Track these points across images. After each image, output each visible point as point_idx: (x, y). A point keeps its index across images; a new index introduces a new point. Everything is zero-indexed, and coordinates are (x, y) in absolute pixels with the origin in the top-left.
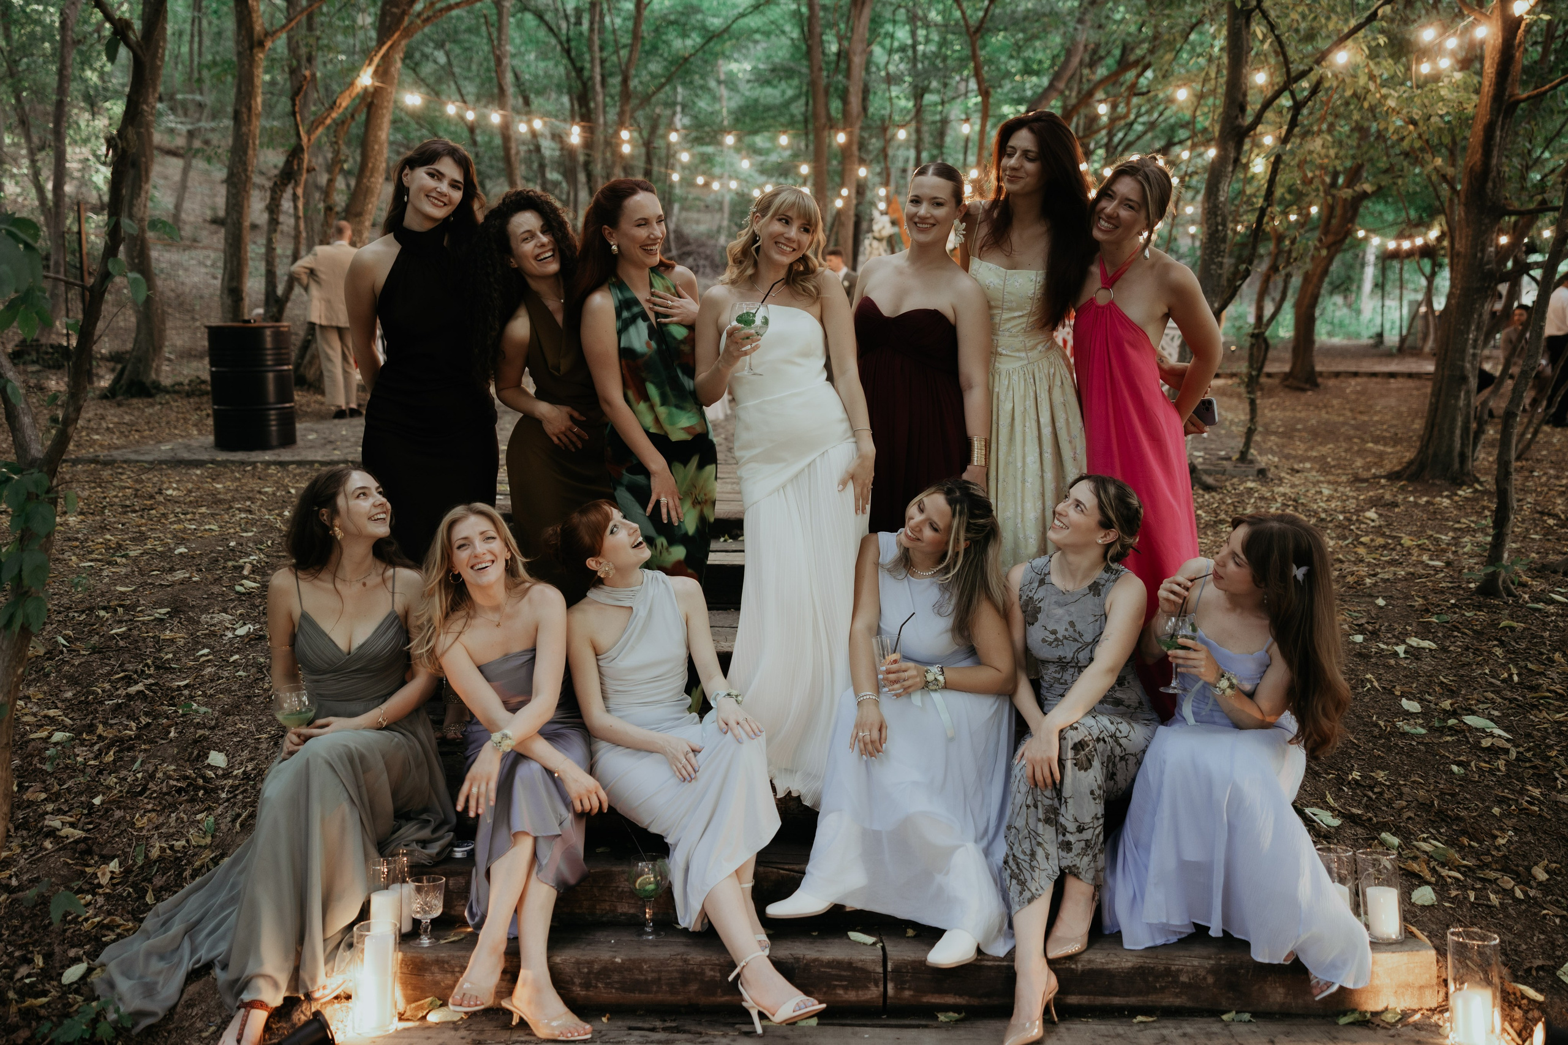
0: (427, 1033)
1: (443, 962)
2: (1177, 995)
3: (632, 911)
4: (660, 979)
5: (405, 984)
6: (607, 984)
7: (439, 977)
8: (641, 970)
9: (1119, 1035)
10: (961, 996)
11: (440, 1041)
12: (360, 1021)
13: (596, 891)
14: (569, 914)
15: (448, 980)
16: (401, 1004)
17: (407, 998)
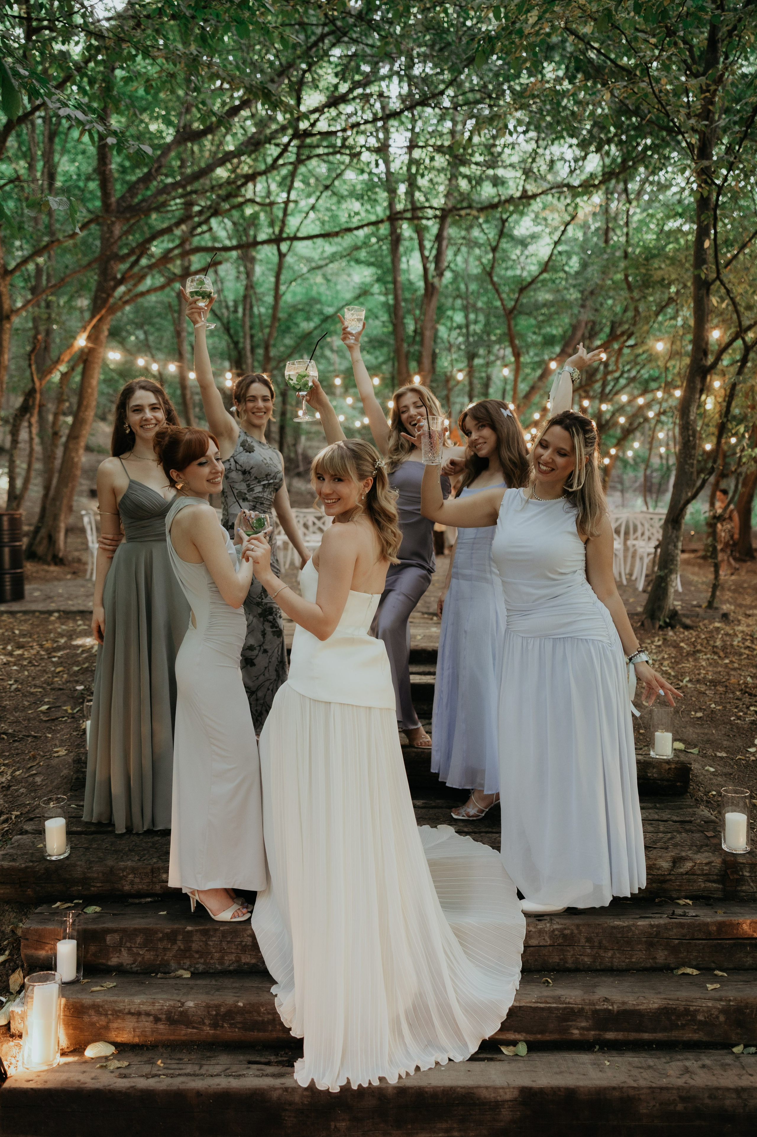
0: (83, 1068)
1: (98, 1006)
2: (695, 1031)
4: (274, 1020)
5: (67, 1024)
6: (231, 1024)
7: (95, 1019)
8: (259, 1013)
9: (650, 1067)
10: (522, 1033)
11: (93, 1075)
12: (29, 1056)
13: (224, 945)
14: (203, 964)
15: (102, 1021)
16: (64, 1043)
17: (69, 1036)
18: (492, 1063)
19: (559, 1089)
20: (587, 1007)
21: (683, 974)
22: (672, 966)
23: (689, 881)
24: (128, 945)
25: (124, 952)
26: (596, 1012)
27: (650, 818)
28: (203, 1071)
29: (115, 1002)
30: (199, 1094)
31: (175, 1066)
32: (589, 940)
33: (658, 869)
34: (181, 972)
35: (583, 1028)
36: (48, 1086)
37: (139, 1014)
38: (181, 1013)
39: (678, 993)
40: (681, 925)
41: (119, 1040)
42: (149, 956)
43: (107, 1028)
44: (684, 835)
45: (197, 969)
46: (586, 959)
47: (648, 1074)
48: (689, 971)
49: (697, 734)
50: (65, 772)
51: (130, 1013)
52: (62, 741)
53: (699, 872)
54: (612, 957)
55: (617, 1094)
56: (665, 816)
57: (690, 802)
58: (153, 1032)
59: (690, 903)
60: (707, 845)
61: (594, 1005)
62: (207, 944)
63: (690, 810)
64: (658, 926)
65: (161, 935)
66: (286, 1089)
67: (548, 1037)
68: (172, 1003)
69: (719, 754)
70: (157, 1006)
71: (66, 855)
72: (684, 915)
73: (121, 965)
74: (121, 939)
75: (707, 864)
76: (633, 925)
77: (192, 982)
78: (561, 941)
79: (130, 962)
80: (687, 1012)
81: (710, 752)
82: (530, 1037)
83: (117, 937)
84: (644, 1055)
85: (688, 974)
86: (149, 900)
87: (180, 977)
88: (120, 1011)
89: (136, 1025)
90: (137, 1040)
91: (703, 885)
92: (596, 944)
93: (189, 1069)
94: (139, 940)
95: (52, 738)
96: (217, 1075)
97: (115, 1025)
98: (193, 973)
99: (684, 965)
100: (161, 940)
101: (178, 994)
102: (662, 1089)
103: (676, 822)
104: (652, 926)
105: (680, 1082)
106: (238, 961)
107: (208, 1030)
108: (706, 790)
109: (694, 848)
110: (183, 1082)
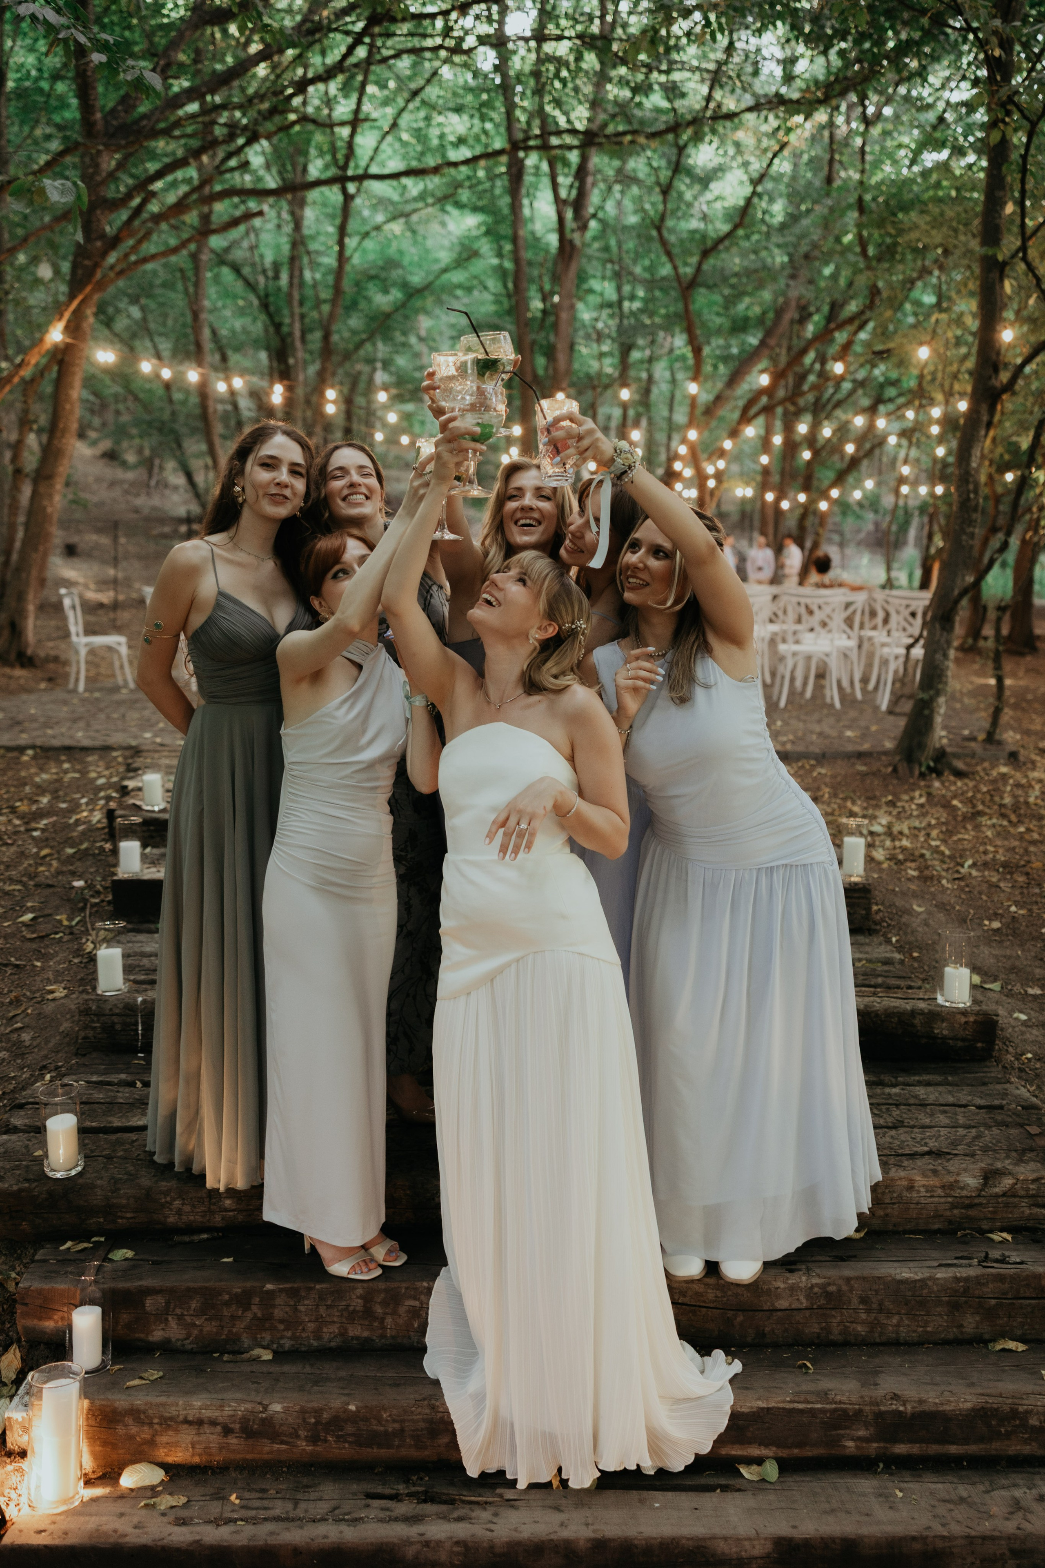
0: (120, 1507)
1: (139, 1411)
2: (1026, 1442)
3: (366, 1334)
4: (402, 1430)
5: (92, 1439)
6: (338, 1437)
7: (134, 1430)
8: (379, 1420)
9: (962, 1500)
10: (767, 1446)
11: (135, 1520)
12: (38, 1487)
13: (322, 1311)
14: (291, 1338)
15: (145, 1433)
16: (88, 1464)
17: (95, 1455)
18: (729, 1495)
19: (833, 1539)
20: (867, 1408)
21: (1003, 1350)
22: (987, 1337)
23: (1007, 1205)
24: (178, 1311)
25: (173, 1323)
26: (879, 1415)
27: (942, 1101)
28: (300, 1512)
29: (164, 1405)
30: (296, 1551)
31: (257, 1503)
32: (864, 1300)
33: (962, 1188)
34: (257, 1351)
35: (860, 1439)
36: (70, 1541)
37: (200, 1423)
38: (263, 1420)
39: (1000, 1384)
40: (1001, 1278)
41: (170, 1460)
42: (210, 1328)
43: (152, 1443)
44: (995, 1131)
45: (282, 1346)
46: (859, 1328)
47: (961, 1512)
48: (1012, 1345)
49: (996, 956)
50: (66, 1026)
51: (186, 1421)
52: (58, 973)
53: (1022, 1193)
54: (898, 1325)
55: (917, 1546)
56: (964, 1096)
57: (995, 1071)
58: (221, 1448)
59: (1009, 1237)
60: (1032, 1150)
61: (878, 1405)
62: (296, 1310)
63: (999, 1087)
64: (967, 1279)
65: (227, 1297)
66: (427, 1544)
67: (809, 1452)
68: (249, 1406)
69: (1030, 991)
70: (228, 1412)
71: (79, 1169)
72: (1003, 1260)
73: (168, 1341)
74: (168, 1303)
75: (1034, 1181)
76: (930, 1278)
77: (275, 1369)
78: (823, 1302)
79: (181, 1337)
80: (1014, 1413)
81: (1018, 988)
82: (783, 1453)
83: (161, 1300)
84: (950, 1478)
85: (1010, 1351)
86: (205, 1236)
87: (257, 1360)
88: (171, 1419)
89: (196, 1439)
90: (197, 1460)
91: (1028, 1212)
92: (875, 1306)
93: (279, 1508)
94: (194, 1304)
95: (43, 969)
96: (323, 1520)
97: (164, 1439)
98: (275, 1353)
99: (1005, 1335)
100: (227, 1304)
101: (257, 1391)
102: (984, 1538)
103: (979, 1107)
104: (957, 1279)
105: (1010, 1527)
106: (343, 1334)
107: (304, 1446)
108: (1019, 1050)
109: (1014, 1154)
110: (272, 1533)
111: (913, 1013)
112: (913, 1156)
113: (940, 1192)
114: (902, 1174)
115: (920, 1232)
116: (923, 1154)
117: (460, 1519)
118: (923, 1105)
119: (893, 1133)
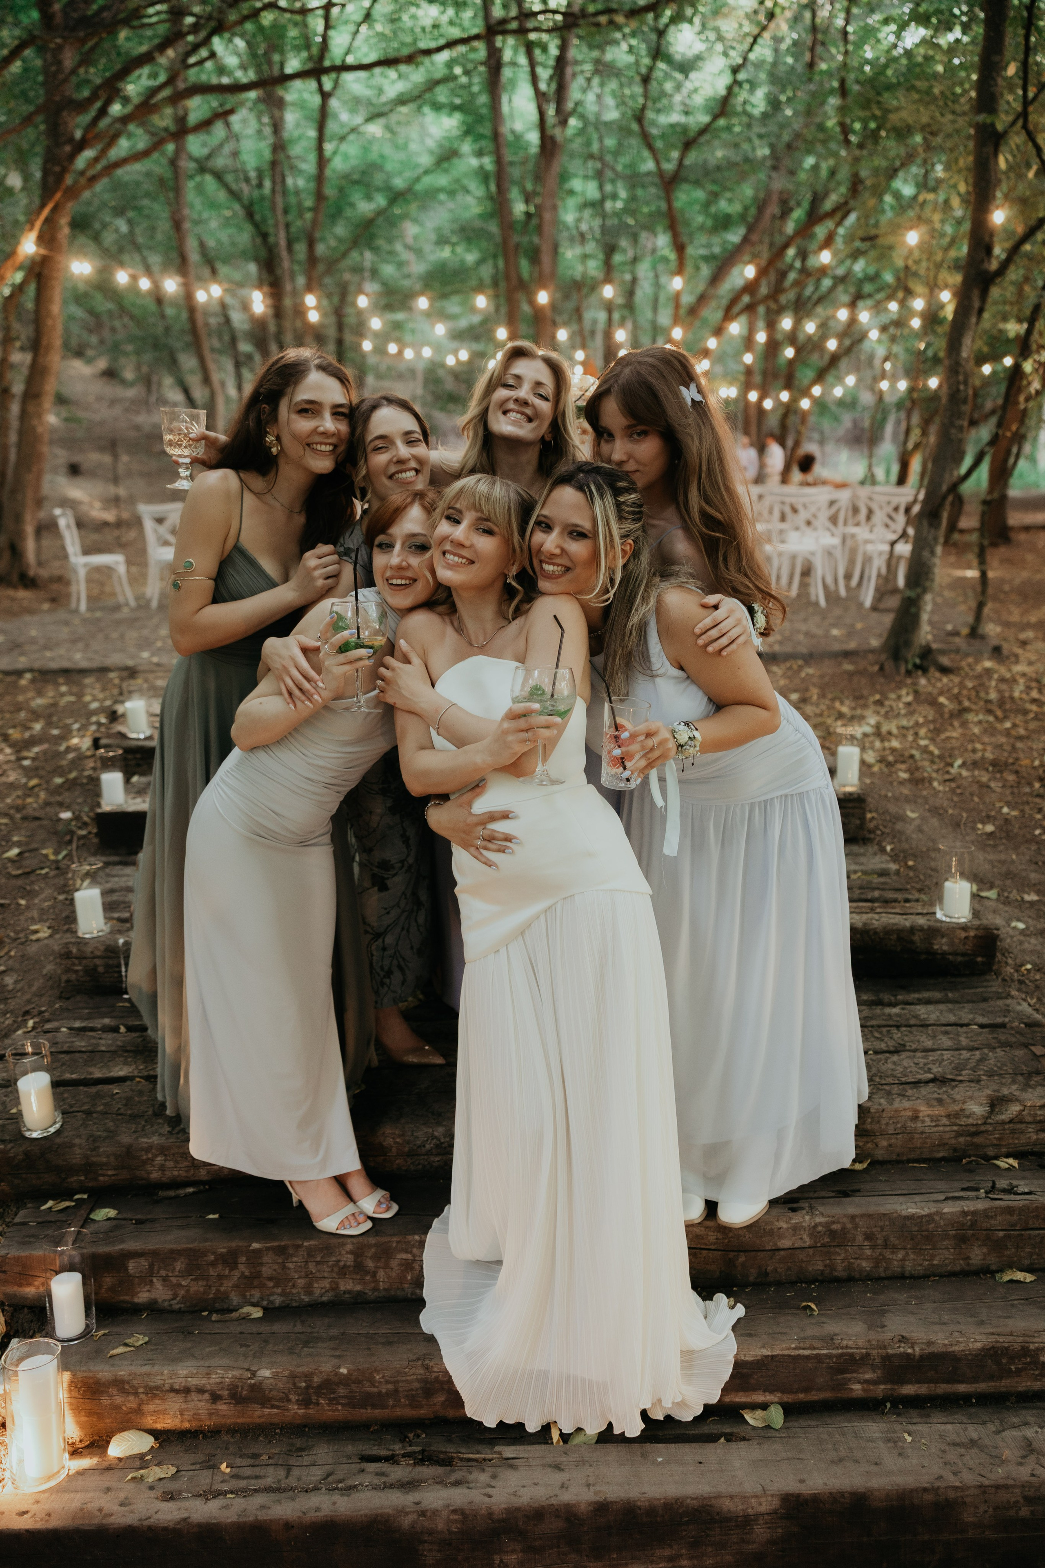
0: (107, 1480)
1: (123, 1382)
2: (1036, 1378)
3: (358, 1288)
4: (396, 1391)
5: (77, 1410)
6: (331, 1400)
7: (119, 1400)
8: (372, 1382)
9: (973, 1443)
10: (771, 1392)
11: (122, 1495)
12: (21, 1461)
13: (312, 1267)
14: (281, 1295)
15: (131, 1403)
16: (73, 1431)
17: (81, 1426)
18: (734, 1445)
19: (842, 1494)
20: (875, 1352)
21: (1011, 1281)
22: (994, 1267)
23: (1013, 1132)
24: (163, 1273)
25: (158, 1284)
26: (887, 1358)
27: (943, 1020)
28: (292, 1482)
29: (148, 1375)
30: (288, 1526)
31: (248, 1472)
32: (868, 1237)
33: (968, 1117)
34: (246, 1309)
35: (867, 1381)
36: (54, 1523)
37: (187, 1391)
38: (252, 1386)
39: (1010, 1322)
40: (1010, 1210)
41: (159, 1426)
42: (197, 1287)
43: (139, 1411)
44: (1000, 1052)
45: (272, 1302)
46: (864, 1264)
47: (973, 1458)
48: (1020, 1276)
49: (991, 862)
50: (49, 968)
51: (172, 1390)
52: (42, 911)
53: (1029, 1119)
54: (903, 1260)
55: (929, 1497)
56: (965, 1014)
57: (995, 986)
58: (210, 1414)
59: (1015, 1162)
60: (1038, 1073)
61: (885, 1348)
62: (284, 1267)
63: (1000, 1003)
64: (974, 1213)
65: (212, 1257)
66: (423, 1513)
67: (814, 1396)
68: (237, 1373)
69: (1027, 898)
70: (215, 1378)
71: (58, 1126)
72: (1010, 1191)
73: (154, 1302)
74: (151, 1266)
75: (1041, 1107)
76: (937, 1213)
77: (265, 1328)
78: (827, 1240)
79: (167, 1297)
80: (1025, 1351)
81: (1014, 895)
82: (788, 1398)
83: (144, 1263)
84: (959, 1417)
85: (1018, 1282)
86: (191, 1190)
87: (246, 1318)
88: (157, 1388)
89: (184, 1406)
90: (186, 1425)
91: (1034, 1137)
92: (879, 1242)
93: (272, 1476)
94: (179, 1266)
95: (28, 907)
96: (316, 1489)
97: (152, 1407)
98: (265, 1309)
99: (1011, 1266)
100: (213, 1264)
101: (245, 1356)
102: (997, 1487)
103: (982, 1026)
104: (965, 1213)
105: (1023, 1473)
106: (335, 1288)
107: (295, 1410)
108: (1018, 961)
109: (1020, 1078)
110: (263, 1507)
111: (912, 930)
112: (917, 1084)
113: (945, 1121)
114: (907, 1104)
115: (924, 1161)
116: (927, 1082)
117: (457, 1483)
118: (925, 1026)
119: (895, 1058)
